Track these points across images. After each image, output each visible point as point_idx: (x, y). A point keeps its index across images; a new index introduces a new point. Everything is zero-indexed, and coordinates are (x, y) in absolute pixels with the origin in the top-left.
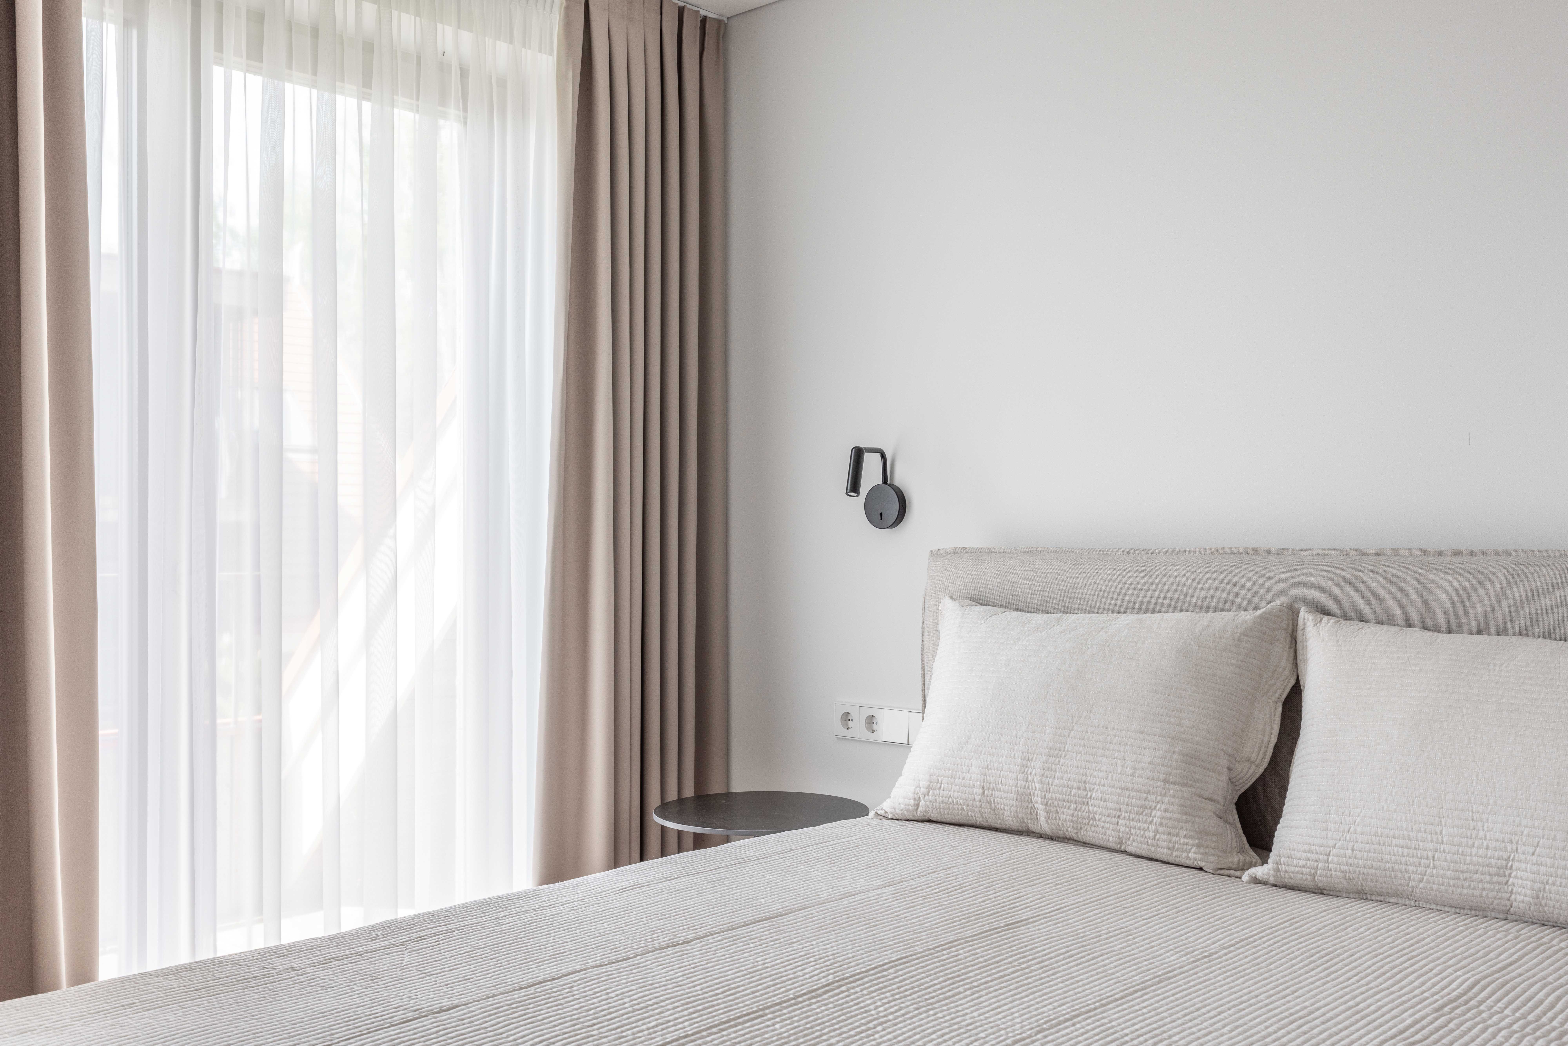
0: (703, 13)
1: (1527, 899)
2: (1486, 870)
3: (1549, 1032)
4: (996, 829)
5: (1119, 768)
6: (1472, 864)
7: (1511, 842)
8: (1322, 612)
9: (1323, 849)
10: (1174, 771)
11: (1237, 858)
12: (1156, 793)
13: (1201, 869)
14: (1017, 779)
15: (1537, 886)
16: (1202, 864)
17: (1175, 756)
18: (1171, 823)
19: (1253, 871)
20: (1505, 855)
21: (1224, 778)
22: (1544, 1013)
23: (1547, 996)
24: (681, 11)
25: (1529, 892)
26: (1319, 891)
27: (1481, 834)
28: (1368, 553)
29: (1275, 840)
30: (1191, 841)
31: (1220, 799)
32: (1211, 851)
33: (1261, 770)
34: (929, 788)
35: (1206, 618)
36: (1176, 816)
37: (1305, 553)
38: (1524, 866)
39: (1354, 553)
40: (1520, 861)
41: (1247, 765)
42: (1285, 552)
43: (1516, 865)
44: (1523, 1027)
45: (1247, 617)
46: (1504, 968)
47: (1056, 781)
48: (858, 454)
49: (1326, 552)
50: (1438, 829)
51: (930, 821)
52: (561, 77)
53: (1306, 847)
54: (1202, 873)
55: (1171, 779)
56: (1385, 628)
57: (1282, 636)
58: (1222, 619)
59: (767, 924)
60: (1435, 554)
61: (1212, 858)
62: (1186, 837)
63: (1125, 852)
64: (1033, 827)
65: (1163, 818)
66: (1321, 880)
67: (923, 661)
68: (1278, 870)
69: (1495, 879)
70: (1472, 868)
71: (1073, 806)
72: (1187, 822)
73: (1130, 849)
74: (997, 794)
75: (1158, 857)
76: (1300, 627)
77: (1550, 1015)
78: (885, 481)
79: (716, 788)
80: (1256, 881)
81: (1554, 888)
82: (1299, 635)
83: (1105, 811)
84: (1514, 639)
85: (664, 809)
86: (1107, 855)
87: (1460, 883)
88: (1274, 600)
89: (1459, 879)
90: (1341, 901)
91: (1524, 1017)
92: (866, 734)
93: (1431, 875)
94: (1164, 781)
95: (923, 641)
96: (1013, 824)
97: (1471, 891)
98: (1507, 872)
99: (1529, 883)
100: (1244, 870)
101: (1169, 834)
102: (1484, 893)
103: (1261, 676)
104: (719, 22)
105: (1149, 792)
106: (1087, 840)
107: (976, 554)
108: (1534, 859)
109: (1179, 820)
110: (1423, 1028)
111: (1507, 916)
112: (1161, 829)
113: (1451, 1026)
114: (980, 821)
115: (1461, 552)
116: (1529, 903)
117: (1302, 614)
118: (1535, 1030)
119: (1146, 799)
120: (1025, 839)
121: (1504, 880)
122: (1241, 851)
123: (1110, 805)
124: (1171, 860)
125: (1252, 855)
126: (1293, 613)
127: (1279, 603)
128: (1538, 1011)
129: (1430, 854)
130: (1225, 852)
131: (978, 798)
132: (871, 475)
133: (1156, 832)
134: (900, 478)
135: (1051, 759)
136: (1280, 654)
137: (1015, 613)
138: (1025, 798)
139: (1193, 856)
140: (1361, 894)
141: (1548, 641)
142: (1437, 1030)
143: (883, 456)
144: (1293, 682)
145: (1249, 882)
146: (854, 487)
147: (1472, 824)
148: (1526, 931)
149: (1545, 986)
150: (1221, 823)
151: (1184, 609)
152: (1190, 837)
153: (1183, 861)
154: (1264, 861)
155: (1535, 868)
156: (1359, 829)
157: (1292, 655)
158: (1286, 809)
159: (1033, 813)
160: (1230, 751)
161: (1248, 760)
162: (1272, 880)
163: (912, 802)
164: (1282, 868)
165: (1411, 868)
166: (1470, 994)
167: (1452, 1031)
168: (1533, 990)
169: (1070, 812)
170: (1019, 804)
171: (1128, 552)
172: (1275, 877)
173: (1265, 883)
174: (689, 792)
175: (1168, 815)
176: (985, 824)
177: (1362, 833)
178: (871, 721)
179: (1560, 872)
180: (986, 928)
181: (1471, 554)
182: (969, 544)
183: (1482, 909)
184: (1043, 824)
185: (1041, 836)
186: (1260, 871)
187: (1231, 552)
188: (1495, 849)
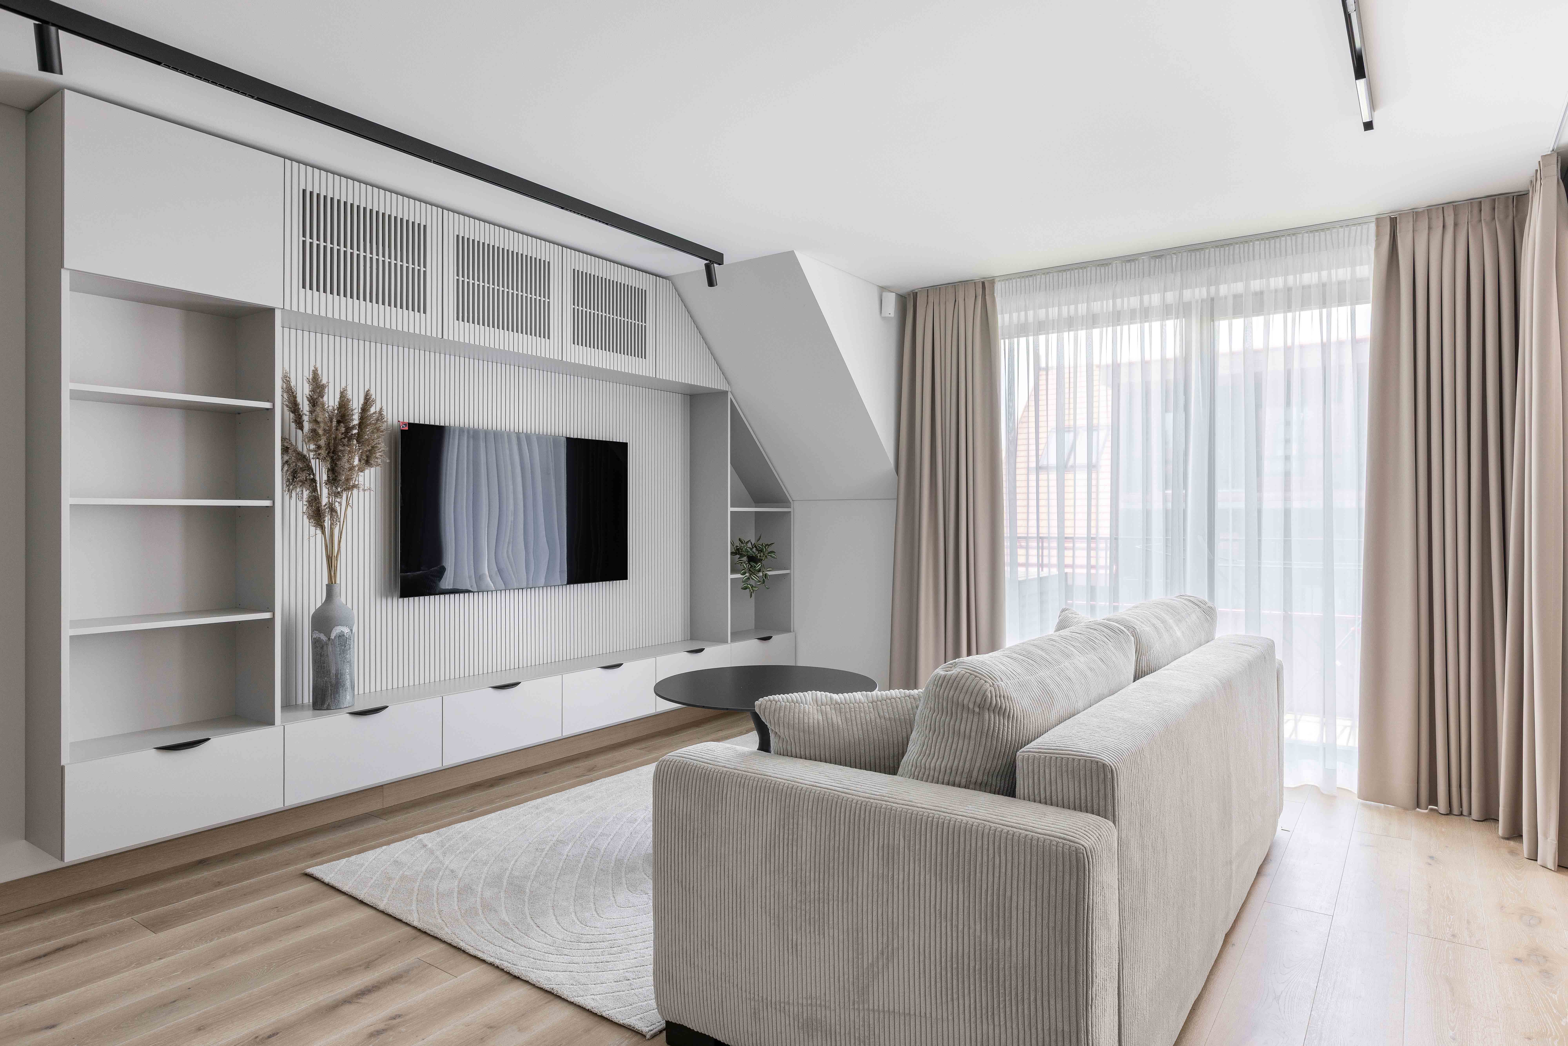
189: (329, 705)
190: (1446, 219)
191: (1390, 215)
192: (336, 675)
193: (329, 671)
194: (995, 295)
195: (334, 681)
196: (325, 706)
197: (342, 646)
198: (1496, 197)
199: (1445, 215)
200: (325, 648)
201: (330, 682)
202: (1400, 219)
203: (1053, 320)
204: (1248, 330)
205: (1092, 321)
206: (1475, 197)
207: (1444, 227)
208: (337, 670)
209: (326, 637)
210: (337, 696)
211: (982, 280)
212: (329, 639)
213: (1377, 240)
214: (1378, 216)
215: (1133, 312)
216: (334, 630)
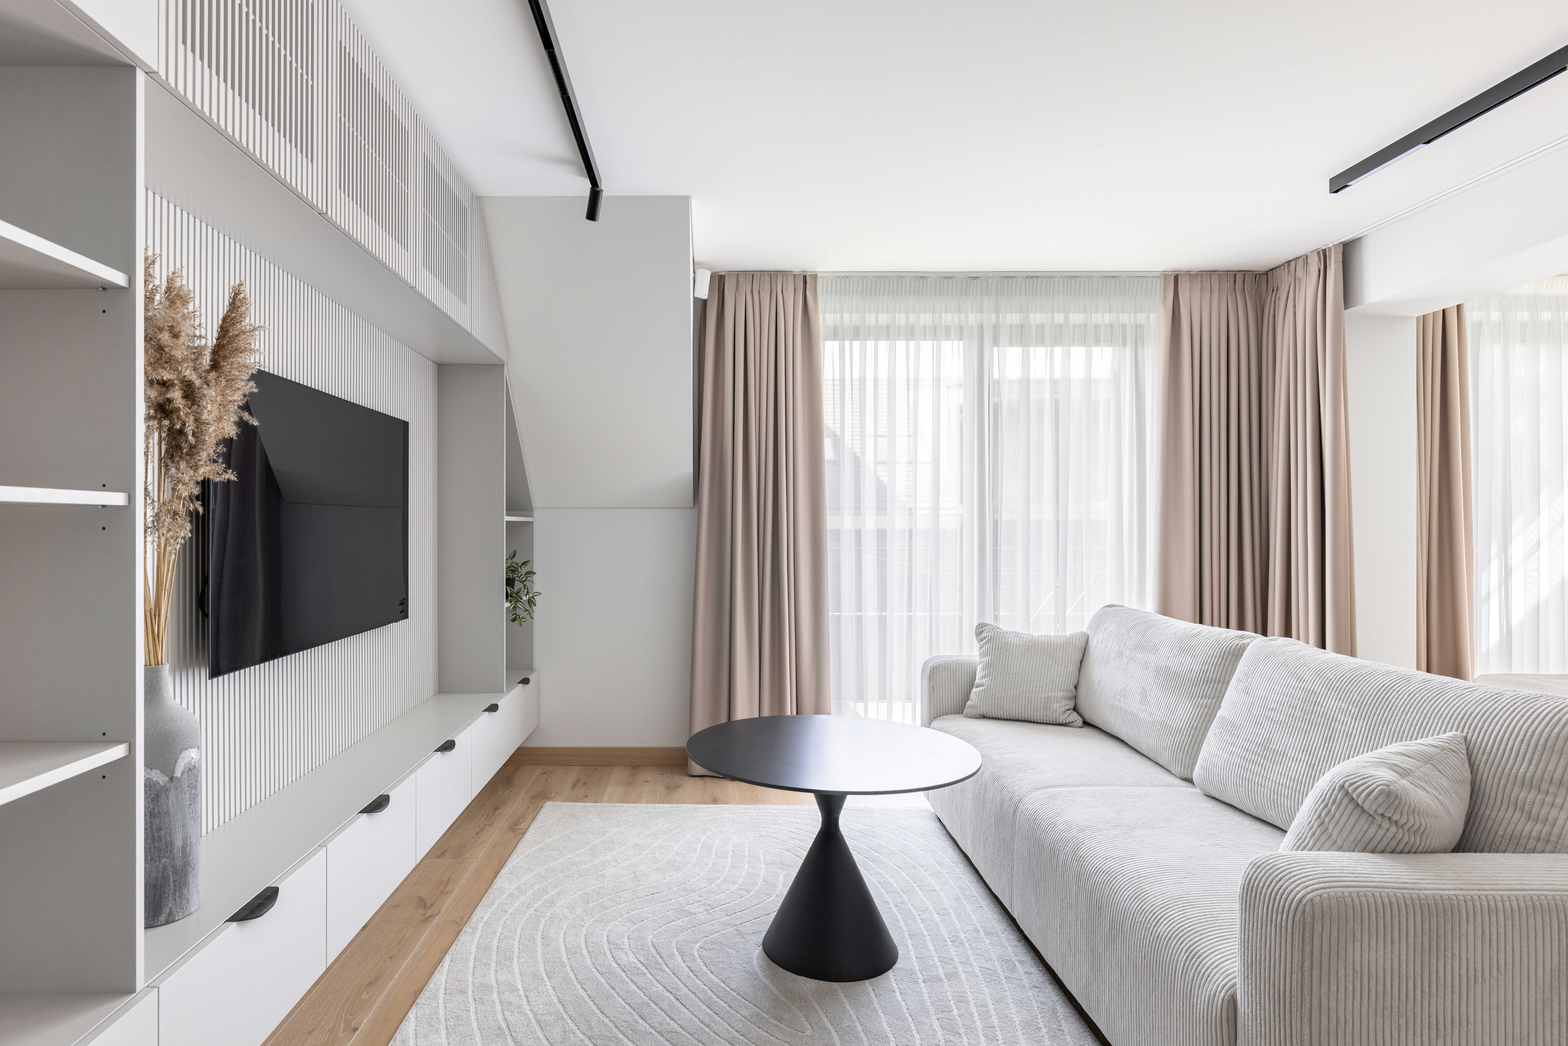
189: (170, 914)
191: (1174, 273)
192: (184, 849)
193: (170, 845)
194: (818, 291)
195: (179, 863)
196: (163, 918)
197: (192, 788)
198: (1247, 273)
200: (163, 800)
201: (173, 866)
202: (1181, 277)
203: (899, 327)
204: (1026, 359)
205: (911, 333)
206: (1231, 270)
208: (185, 840)
209: (166, 775)
210: (186, 892)
211: (804, 273)
212: (172, 779)
213: (1164, 292)
214: (1164, 273)
215: (948, 329)
216: (180, 760)
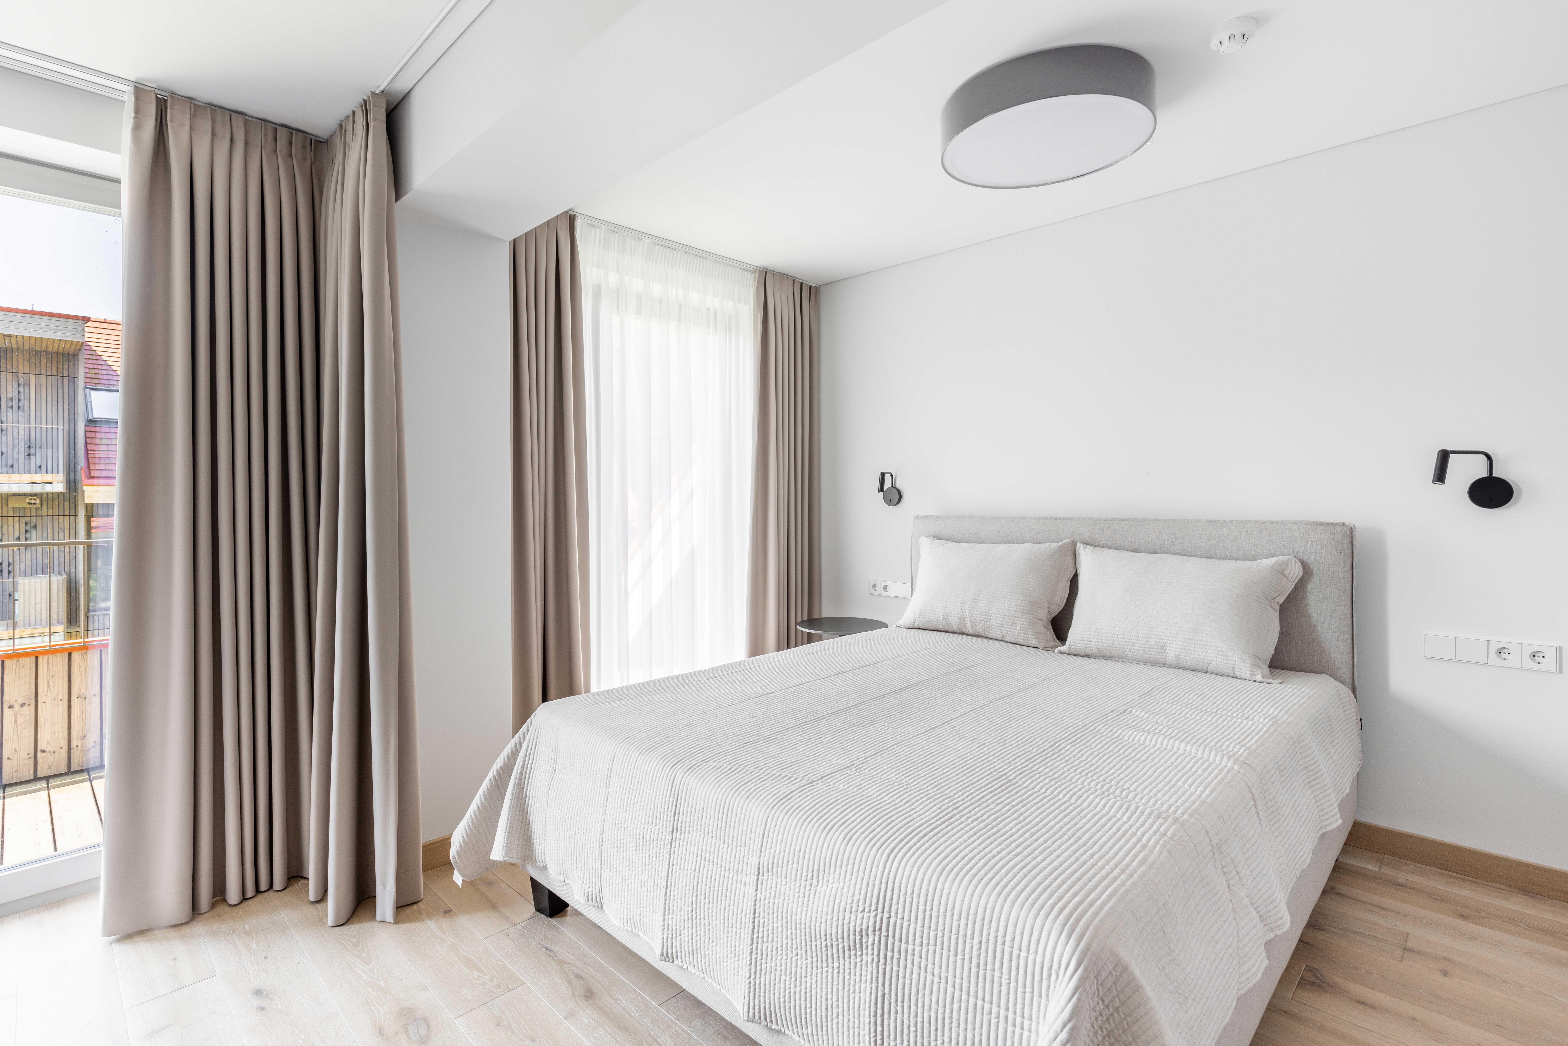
0: (810, 284)
1: (1173, 658)
2: (1156, 647)
3: (1182, 704)
4: (948, 632)
5: (1003, 607)
6: (1151, 645)
7: (1166, 636)
8: (1087, 544)
9: (1089, 640)
10: (1026, 609)
11: (1052, 643)
12: (1018, 617)
13: (1037, 648)
14: (958, 611)
15: (1177, 653)
16: (1037, 646)
17: (1026, 602)
18: (1024, 629)
19: (1059, 648)
20: (1164, 641)
21: (1047, 611)
22: (1180, 698)
23: (1181, 693)
24: (802, 284)
25: (1174, 656)
26: (1087, 656)
27: (1154, 633)
28: (1105, 520)
29: (1068, 636)
30: (1033, 637)
31: (1045, 619)
32: (1042, 641)
33: (1061, 608)
34: (920, 615)
35: (1038, 546)
36: (1027, 626)
37: (1078, 519)
38: (1172, 646)
39: (1100, 519)
40: (1170, 643)
41: (1056, 606)
42: (1070, 519)
43: (1168, 645)
44: (1172, 703)
45: (1055, 546)
46: (1165, 683)
47: (975, 613)
48: (883, 475)
49: (1087, 519)
50: (1137, 631)
51: (920, 629)
52: (755, 316)
53: (1082, 639)
54: (1038, 649)
55: (1025, 611)
56: (1114, 550)
57: (1070, 553)
58: (1044, 546)
59: (872, 666)
60: (1134, 520)
61: (1042, 643)
62: (1031, 635)
63: (1005, 641)
64: (964, 631)
65: (1021, 627)
66: (1088, 652)
67: (911, 562)
68: (1070, 648)
69: (1160, 651)
70: (1151, 646)
71: (983, 622)
72: (1031, 629)
73: (1006, 640)
74: (950, 617)
75: (1019, 643)
76: (1077, 550)
77: (1182, 699)
78: (892, 486)
79: (816, 616)
80: (1061, 652)
81: (1184, 654)
82: (1077, 553)
83: (996, 625)
84: (1168, 556)
85: (802, 624)
86: (998, 642)
87: (1146, 652)
88: (1065, 539)
89: (1145, 651)
90: (1097, 660)
91: (1172, 699)
92: (884, 593)
93: (1134, 649)
94: (1022, 612)
95: (911, 554)
96: (957, 630)
97: (1150, 656)
98: (1165, 648)
99: (1174, 652)
100: (1055, 648)
101: (1024, 633)
102: (1156, 657)
103: (1061, 570)
104: (817, 288)
105: (1015, 617)
106: (988, 636)
107: (936, 518)
108: (1176, 643)
109: (1028, 628)
110: (1135, 702)
111: (1165, 665)
112: (1020, 632)
113: (1145, 702)
114: (942, 629)
115: (1145, 520)
116: (1174, 660)
117: (1078, 544)
118: (1177, 704)
119: (1014, 620)
120: (962, 636)
121: (1164, 651)
122: (1054, 641)
123: (998, 622)
124: (1025, 644)
125: (1058, 642)
126: (1074, 544)
127: (1068, 540)
128: (1178, 697)
129: (1133, 641)
130: (1047, 641)
131: (941, 619)
132: (887, 484)
133: (1019, 633)
134: (898, 485)
135: (973, 604)
136: (1069, 560)
137: (954, 543)
138: (962, 619)
139: (1034, 642)
140: (1104, 657)
141: (1182, 557)
142: (1140, 703)
143: (892, 476)
144: (1074, 572)
145: (1058, 653)
146: (881, 489)
147: (1151, 629)
148: (1172, 671)
149: (1181, 689)
150: (1046, 629)
151: (1027, 542)
152: (1033, 635)
153: (1029, 645)
154: (1064, 645)
155: (1176, 646)
156: (1104, 631)
157: (1074, 562)
158: (1073, 624)
159: (965, 626)
160: (1048, 600)
161: (1056, 604)
162: (1067, 652)
163: (913, 621)
164: (1072, 647)
165: (1125, 647)
166: (1152, 692)
167: (1146, 703)
168: (1176, 690)
169: (982, 625)
170: (959, 622)
171: (1002, 518)
172: (1069, 650)
173: (1064, 653)
174: (806, 618)
175: (1023, 626)
176: (944, 630)
177: (1105, 633)
178: (885, 587)
179: (1186, 648)
180: (958, 668)
181: (1149, 520)
182: (932, 513)
183: (1155, 663)
184: (969, 630)
185: (968, 635)
186: (1062, 648)
187: (1047, 518)
188: (1160, 639)
190: (235, 130)
191: (157, 92)
199: (233, 126)
202: (172, 103)
207: (232, 140)
213: (136, 117)
214: (138, 85)
